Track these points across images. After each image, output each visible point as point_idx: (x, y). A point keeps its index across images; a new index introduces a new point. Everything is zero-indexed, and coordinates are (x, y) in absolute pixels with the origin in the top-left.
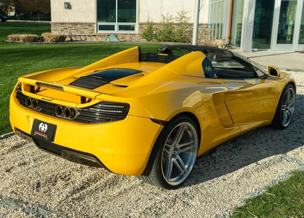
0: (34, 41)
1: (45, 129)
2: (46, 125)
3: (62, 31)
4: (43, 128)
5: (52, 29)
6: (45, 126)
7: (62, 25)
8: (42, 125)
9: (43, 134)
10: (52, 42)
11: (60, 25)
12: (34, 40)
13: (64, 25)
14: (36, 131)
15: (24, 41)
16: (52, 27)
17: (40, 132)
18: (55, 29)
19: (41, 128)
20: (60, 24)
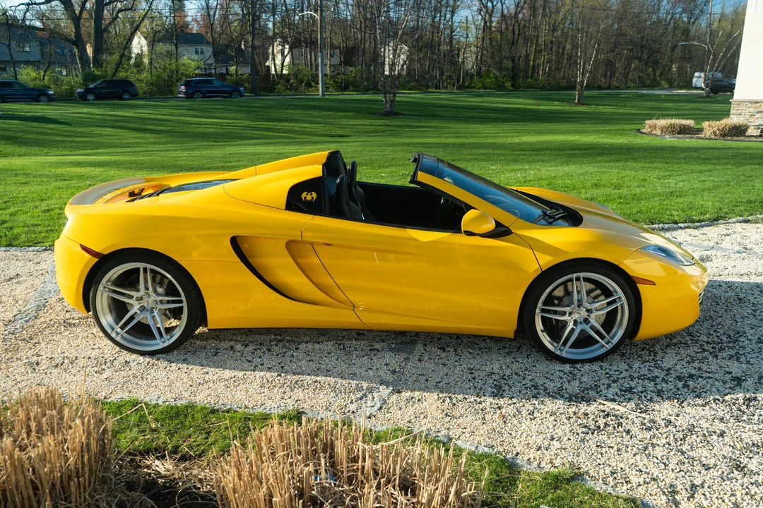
0: (679, 133)
3: (751, 115)
5: (732, 112)
7: (753, 105)
10: (713, 137)
11: (749, 105)
12: (681, 130)
13: (758, 105)
15: (662, 131)
16: (732, 109)
18: (739, 111)
20: (750, 102)
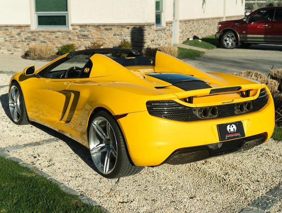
1: (234, 129)
2: (233, 125)
4: (232, 129)
6: (232, 127)
8: (230, 127)
9: (234, 134)
14: (226, 135)
17: (231, 133)
19: (230, 130)
